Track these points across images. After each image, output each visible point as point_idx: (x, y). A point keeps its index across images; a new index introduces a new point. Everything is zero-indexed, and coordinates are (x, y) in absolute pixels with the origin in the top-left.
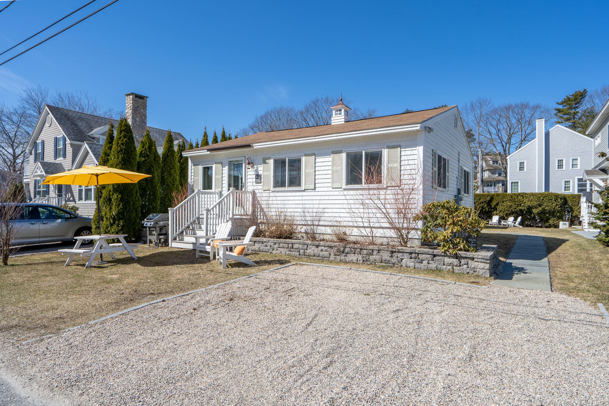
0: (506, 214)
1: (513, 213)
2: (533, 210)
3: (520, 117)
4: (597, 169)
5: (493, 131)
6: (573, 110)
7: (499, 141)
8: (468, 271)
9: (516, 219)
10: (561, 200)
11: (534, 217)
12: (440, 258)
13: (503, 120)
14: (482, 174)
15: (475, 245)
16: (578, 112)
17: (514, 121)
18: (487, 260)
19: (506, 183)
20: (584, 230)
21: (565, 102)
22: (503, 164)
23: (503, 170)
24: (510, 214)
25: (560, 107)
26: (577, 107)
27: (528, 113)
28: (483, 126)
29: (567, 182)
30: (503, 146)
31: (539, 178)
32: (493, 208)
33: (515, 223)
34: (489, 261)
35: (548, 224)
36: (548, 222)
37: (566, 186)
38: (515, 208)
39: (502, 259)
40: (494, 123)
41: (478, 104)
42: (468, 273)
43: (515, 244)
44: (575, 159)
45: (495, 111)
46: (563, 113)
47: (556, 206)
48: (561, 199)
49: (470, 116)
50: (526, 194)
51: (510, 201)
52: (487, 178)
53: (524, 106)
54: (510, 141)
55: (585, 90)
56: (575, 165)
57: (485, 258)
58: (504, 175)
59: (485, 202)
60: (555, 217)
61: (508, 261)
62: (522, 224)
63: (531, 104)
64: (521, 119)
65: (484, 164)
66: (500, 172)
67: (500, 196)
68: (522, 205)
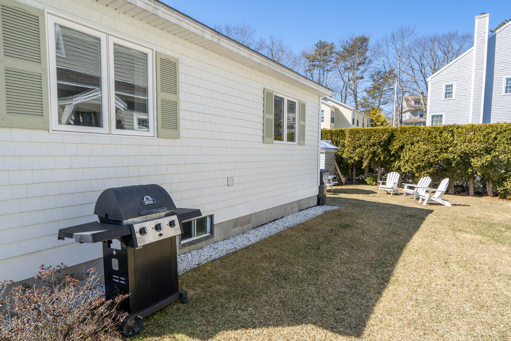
2: (472, 160)
17: (440, 54)
24: (424, 168)
31: (474, 108)
32: (394, 154)
35: (501, 188)
38: (436, 156)
41: (400, 34)
51: (426, 141)
52: (407, 120)
59: (379, 143)
65: (404, 104)
66: (422, 113)
67: (407, 133)
68: (450, 149)
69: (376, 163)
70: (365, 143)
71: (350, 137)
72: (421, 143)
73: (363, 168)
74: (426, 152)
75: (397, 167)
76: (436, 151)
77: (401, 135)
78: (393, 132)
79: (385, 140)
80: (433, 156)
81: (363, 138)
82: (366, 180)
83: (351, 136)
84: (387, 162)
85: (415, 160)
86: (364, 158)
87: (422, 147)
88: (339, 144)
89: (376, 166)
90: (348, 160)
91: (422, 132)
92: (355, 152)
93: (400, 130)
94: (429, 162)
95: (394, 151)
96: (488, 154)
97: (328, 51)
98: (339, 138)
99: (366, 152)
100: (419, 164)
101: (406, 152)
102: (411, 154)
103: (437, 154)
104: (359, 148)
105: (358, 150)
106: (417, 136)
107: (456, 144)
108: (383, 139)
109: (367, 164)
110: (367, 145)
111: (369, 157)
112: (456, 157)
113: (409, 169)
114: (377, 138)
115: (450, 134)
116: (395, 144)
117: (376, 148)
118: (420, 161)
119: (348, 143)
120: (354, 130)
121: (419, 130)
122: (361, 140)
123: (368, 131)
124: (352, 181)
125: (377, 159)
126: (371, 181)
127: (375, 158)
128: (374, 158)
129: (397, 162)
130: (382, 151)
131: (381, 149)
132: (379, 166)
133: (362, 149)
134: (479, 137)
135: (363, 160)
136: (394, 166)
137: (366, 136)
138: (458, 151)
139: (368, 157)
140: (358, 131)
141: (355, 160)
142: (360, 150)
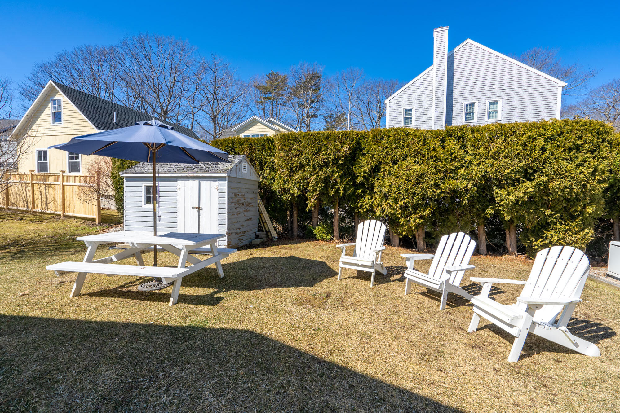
2: (499, 192)
32: (362, 185)
44: (494, 103)
51: (419, 156)
56: (493, 112)
59: (335, 161)
60: (573, 218)
67: (385, 141)
69: (331, 200)
70: (309, 161)
71: (282, 149)
72: (410, 161)
73: (307, 209)
74: (419, 177)
75: (367, 206)
76: (437, 176)
77: (374, 144)
78: (361, 141)
79: (345, 155)
80: (431, 186)
81: (306, 150)
82: (315, 232)
83: (284, 147)
84: (351, 197)
85: (400, 193)
86: (309, 191)
87: (412, 167)
88: (265, 164)
89: (331, 205)
90: (282, 195)
91: (412, 139)
92: (292, 180)
93: (372, 136)
94: (423, 197)
95: (362, 175)
96: (528, 180)
97: (281, 84)
98: (264, 153)
99: (313, 178)
100: (408, 200)
101: (384, 178)
102: (392, 181)
103: (439, 182)
104: (300, 172)
105: (298, 176)
106: (403, 146)
107: (471, 162)
108: (341, 153)
109: (315, 202)
110: (314, 166)
111: (318, 189)
112: (469, 187)
113: (390, 210)
114: (332, 150)
115: (459, 144)
116: (363, 163)
117: (331, 170)
118: (408, 195)
119: (280, 162)
120: (288, 136)
121: (407, 135)
122: (302, 154)
123: (314, 136)
124: (292, 233)
125: (332, 193)
126: (324, 233)
127: (329, 190)
128: (327, 190)
129: (367, 197)
130: (341, 176)
131: (339, 172)
132: (335, 205)
133: (305, 173)
134: (515, 147)
135: (308, 194)
136: (361, 206)
137: (312, 147)
138: (476, 175)
139: (316, 189)
140: (296, 137)
141: (293, 195)
142: (301, 175)
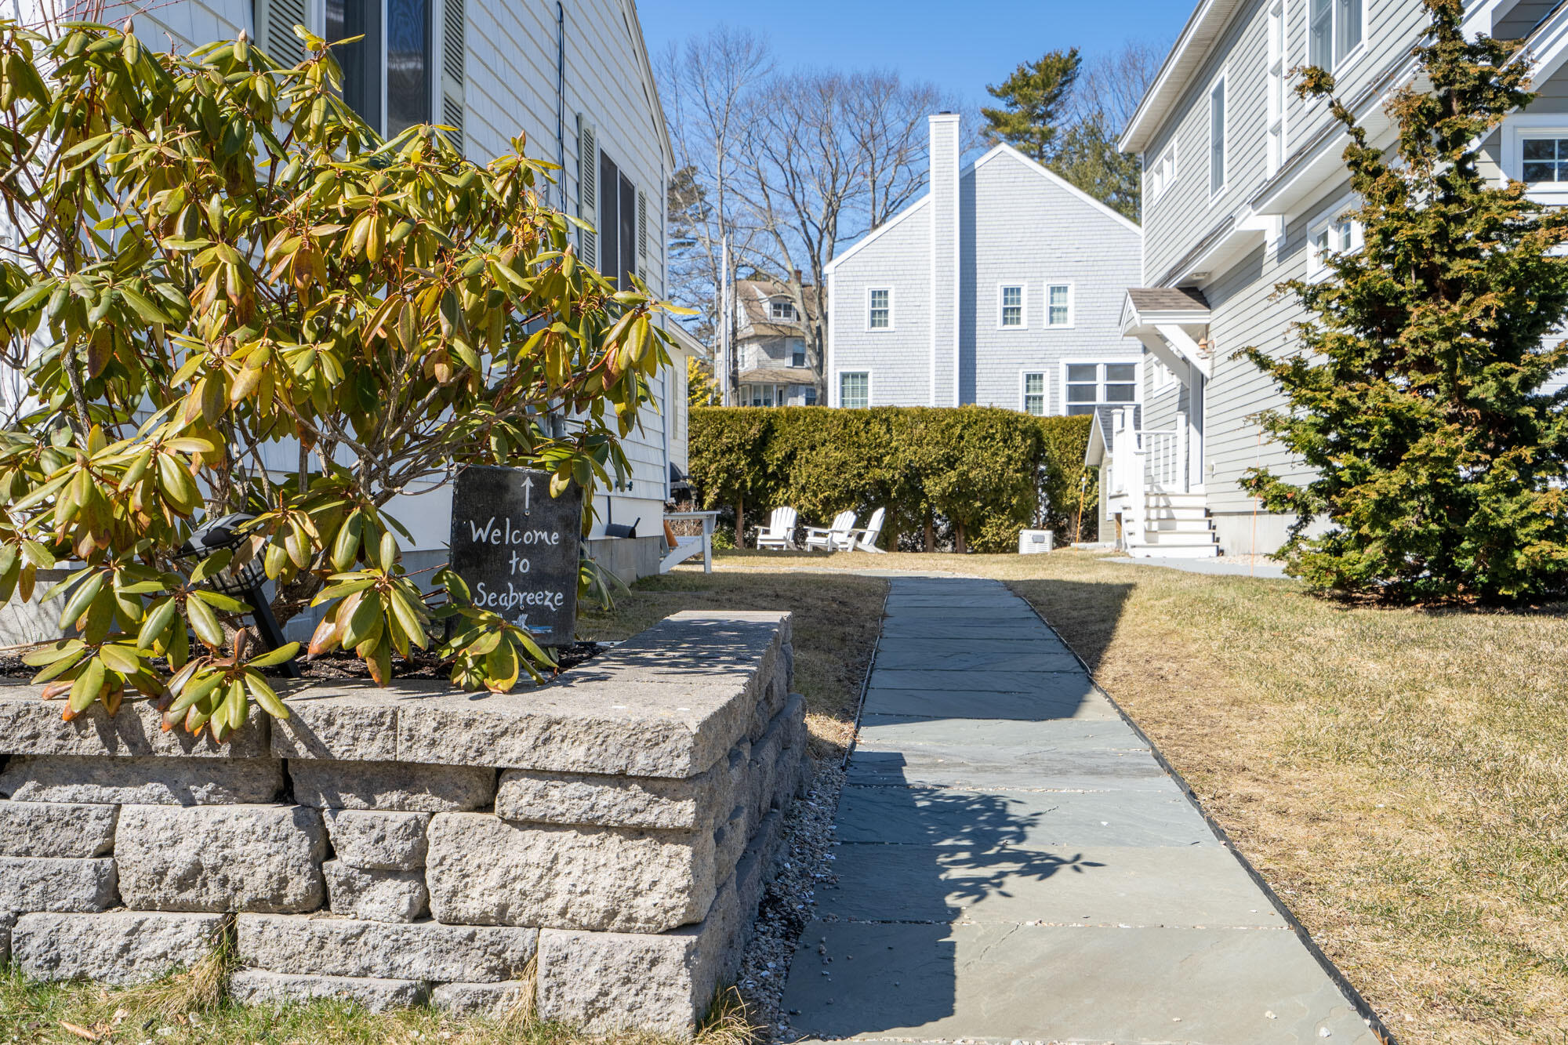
0: (826, 502)
1: (852, 499)
2: (926, 482)
3: (867, 129)
4: (1172, 285)
5: (776, 178)
6: (1039, 124)
7: (795, 222)
8: (419, 966)
9: (862, 521)
10: (1024, 440)
11: (930, 515)
12: (60, 797)
13: (810, 135)
14: (735, 350)
15: (550, 599)
16: (1052, 131)
17: (848, 143)
18: (657, 786)
19: (819, 392)
20: (1130, 550)
21: (1013, 90)
22: (810, 319)
23: (809, 340)
24: (838, 501)
25: (1000, 106)
26: (1049, 115)
27: (894, 121)
28: (736, 150)
29: (1033, 378)
30: (810, 243)
31: (939, 360)
32: (774, 474)
33: (860, 537)
34: (684, 812)
35: (979, 540)
36: (978, 534)
37: (1031, 393)
38: (860, 476)
39: (824, 727)
40: (779, 146)
41: (718, 56)
42: (422, 996)
43: (884, 616)
44: (1059, 289)
45: (780, 94)
46: (1008, 130)
47: (1008, 463)
48: (1024, 433)
49: (686, 103)
50: (898, 412)
51: (840, 441)
52: (751, 373)
53: (881, 88)
54: (835, 226)
55: (1074, 53)
56: (1059, 310)
57: (641, 763)
58: (815, 362)
59: (741, 446)
60: (1003, 511)
61: (875, 739)
62: (885, 541)
63: (906, 83)
64: (874, 138)
65: (742, 313)
66: (800, 351)
67: (801, 422)
68: (887, 459)
69: (735, 495)
72: (830, 447)
73: (706, 507)
74: (840, 466)
75: (782, 502)
76: (859, 464)
77: (788, 426)
78: (772, 422)
79: (754, 439)
80: (854, 476)
81: (705, 432)
84: (760, 491)
85: (820, 485)
86: (707, 484)
87: (832, 454)
91: (832, 422)
93: (785, 416)
95: (775, 464)
96: (951, 468)
100: (828, 493)
101: (800, 466)
102: (810, 470)
106: (821, 430)
108: (749, 436)
109: (716, 497)
111: (719, 481)
112: (896, 476)
114: (737, 432)
115: (884, 427)
116: (776, 448)
117: (736, 457)
118: (829, 487)
123: (715, 415)
125: (737, 486)
127: (734, 481)
128: (731, 482)
129: (782, 490)
130: (748, 465)
131: (746, 459)
132: (739, 503)
133: (703, 461)
134: (935, 434)
135: (707, 487)
136: (774, 502)
137: (712, 428)
138: (901, 463)
139: (716, 481)
